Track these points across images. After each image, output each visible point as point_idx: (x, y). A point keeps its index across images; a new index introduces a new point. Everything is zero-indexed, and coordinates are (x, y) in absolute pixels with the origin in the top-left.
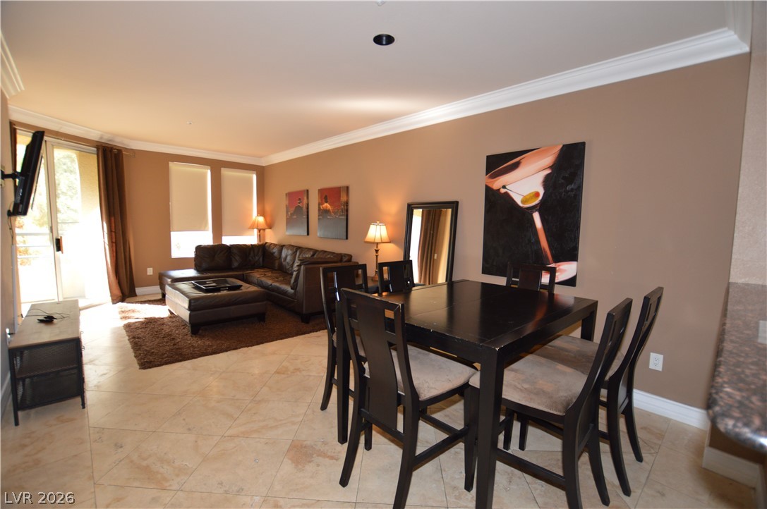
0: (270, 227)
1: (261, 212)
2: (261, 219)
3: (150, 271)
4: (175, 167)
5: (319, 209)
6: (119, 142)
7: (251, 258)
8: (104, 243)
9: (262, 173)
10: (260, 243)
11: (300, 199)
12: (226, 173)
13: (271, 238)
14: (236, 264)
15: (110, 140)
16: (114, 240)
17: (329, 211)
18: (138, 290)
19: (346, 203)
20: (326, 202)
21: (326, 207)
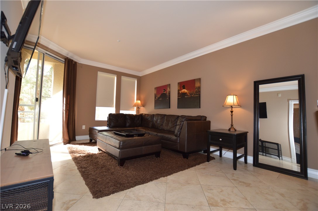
0: (144, 105)
1: (138, 99)
2: (139, 102)
3: (84, 127)
4: (100, 74)
5: (179, 93)
6: (76, 59)
7: (135, 122)
8: (63, 109)
9: (140, 79)
10: (137, 114)
11: (164, 90)
12: (124, 78)
13: (143, 111)
14: (128, 124)
15: (72, 57)
16: (68, 109)
17: (186, 93)
18: (78, 138)
19: (199, 88)
20: (184, 89)
21: (184, 91)
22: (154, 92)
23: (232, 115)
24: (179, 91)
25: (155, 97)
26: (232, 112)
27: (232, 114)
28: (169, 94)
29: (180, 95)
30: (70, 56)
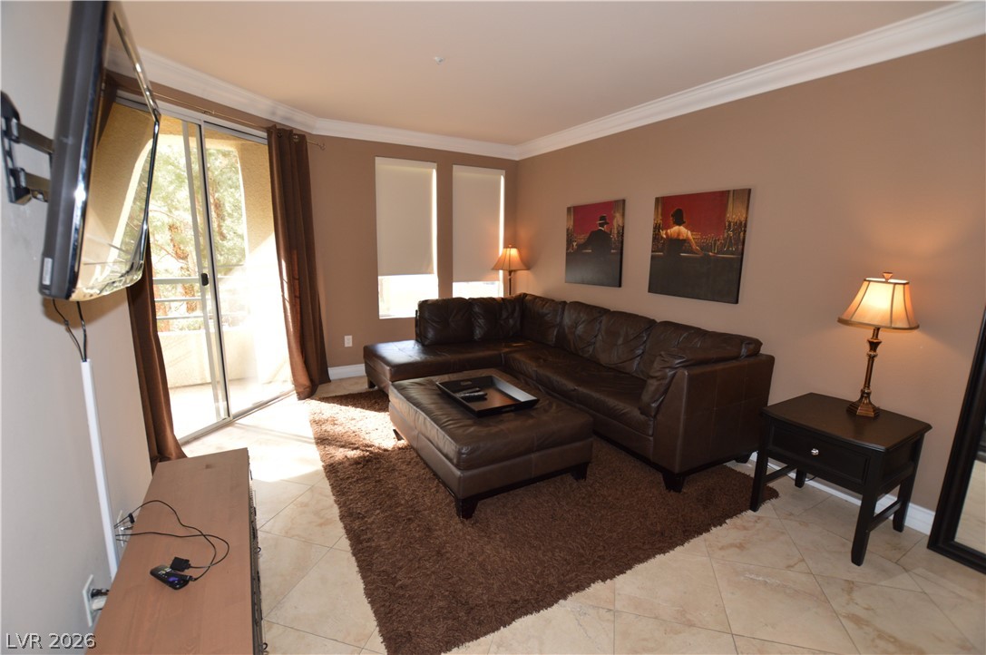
0: (528, 264)
1: (509, 243)
2: (514, 252)
3: (348, 341)
4: (384, 166)
5: (656, 237)
6: (301, 122)
7: (502, 322)
8: (283, 296)
9: (516, 172)
10: (508, 296)
11: (603, 218)
12: (460, 173)
13: (528, 284)
14: (478, 333)
15: (287, 119)
16: (297, 294)
17: (685, 241)
18: (334, 373)
19: (742, 227)
20: (679, 224)
21: (679, 234)
22: (563, 223)
23: (871, 359)
24: (657, 228)
25: (569, 242)
26: (874, 345)
27: (872, 353)
28: (621, 234)
29: (660, 246)
30: (282, 116)
